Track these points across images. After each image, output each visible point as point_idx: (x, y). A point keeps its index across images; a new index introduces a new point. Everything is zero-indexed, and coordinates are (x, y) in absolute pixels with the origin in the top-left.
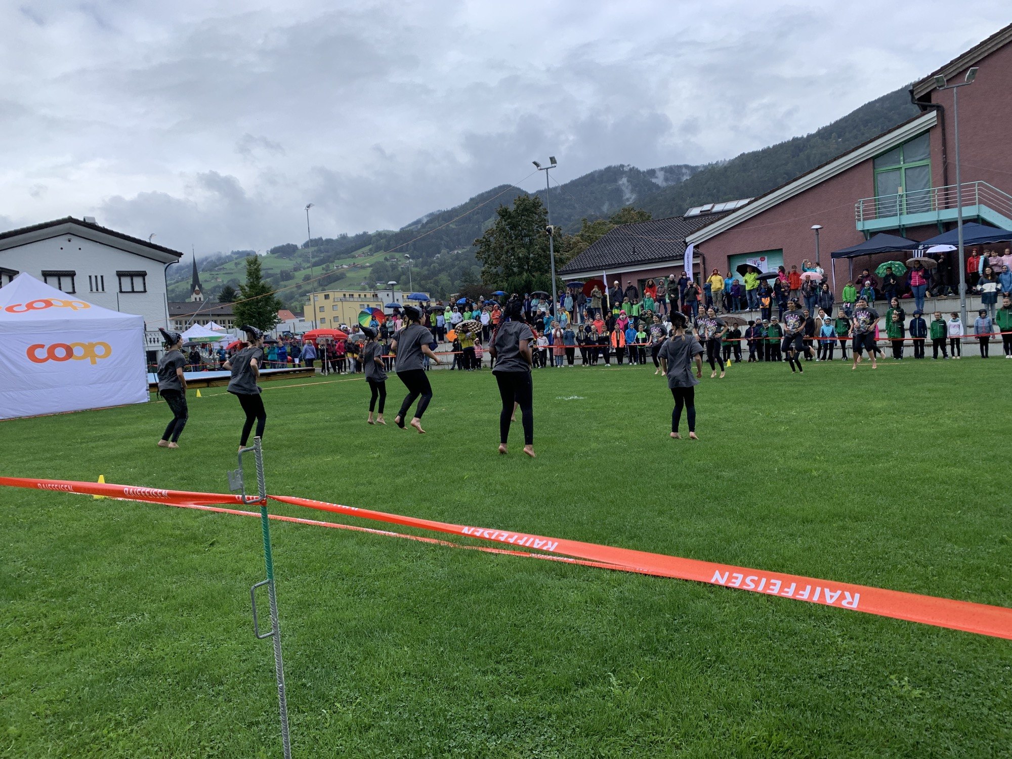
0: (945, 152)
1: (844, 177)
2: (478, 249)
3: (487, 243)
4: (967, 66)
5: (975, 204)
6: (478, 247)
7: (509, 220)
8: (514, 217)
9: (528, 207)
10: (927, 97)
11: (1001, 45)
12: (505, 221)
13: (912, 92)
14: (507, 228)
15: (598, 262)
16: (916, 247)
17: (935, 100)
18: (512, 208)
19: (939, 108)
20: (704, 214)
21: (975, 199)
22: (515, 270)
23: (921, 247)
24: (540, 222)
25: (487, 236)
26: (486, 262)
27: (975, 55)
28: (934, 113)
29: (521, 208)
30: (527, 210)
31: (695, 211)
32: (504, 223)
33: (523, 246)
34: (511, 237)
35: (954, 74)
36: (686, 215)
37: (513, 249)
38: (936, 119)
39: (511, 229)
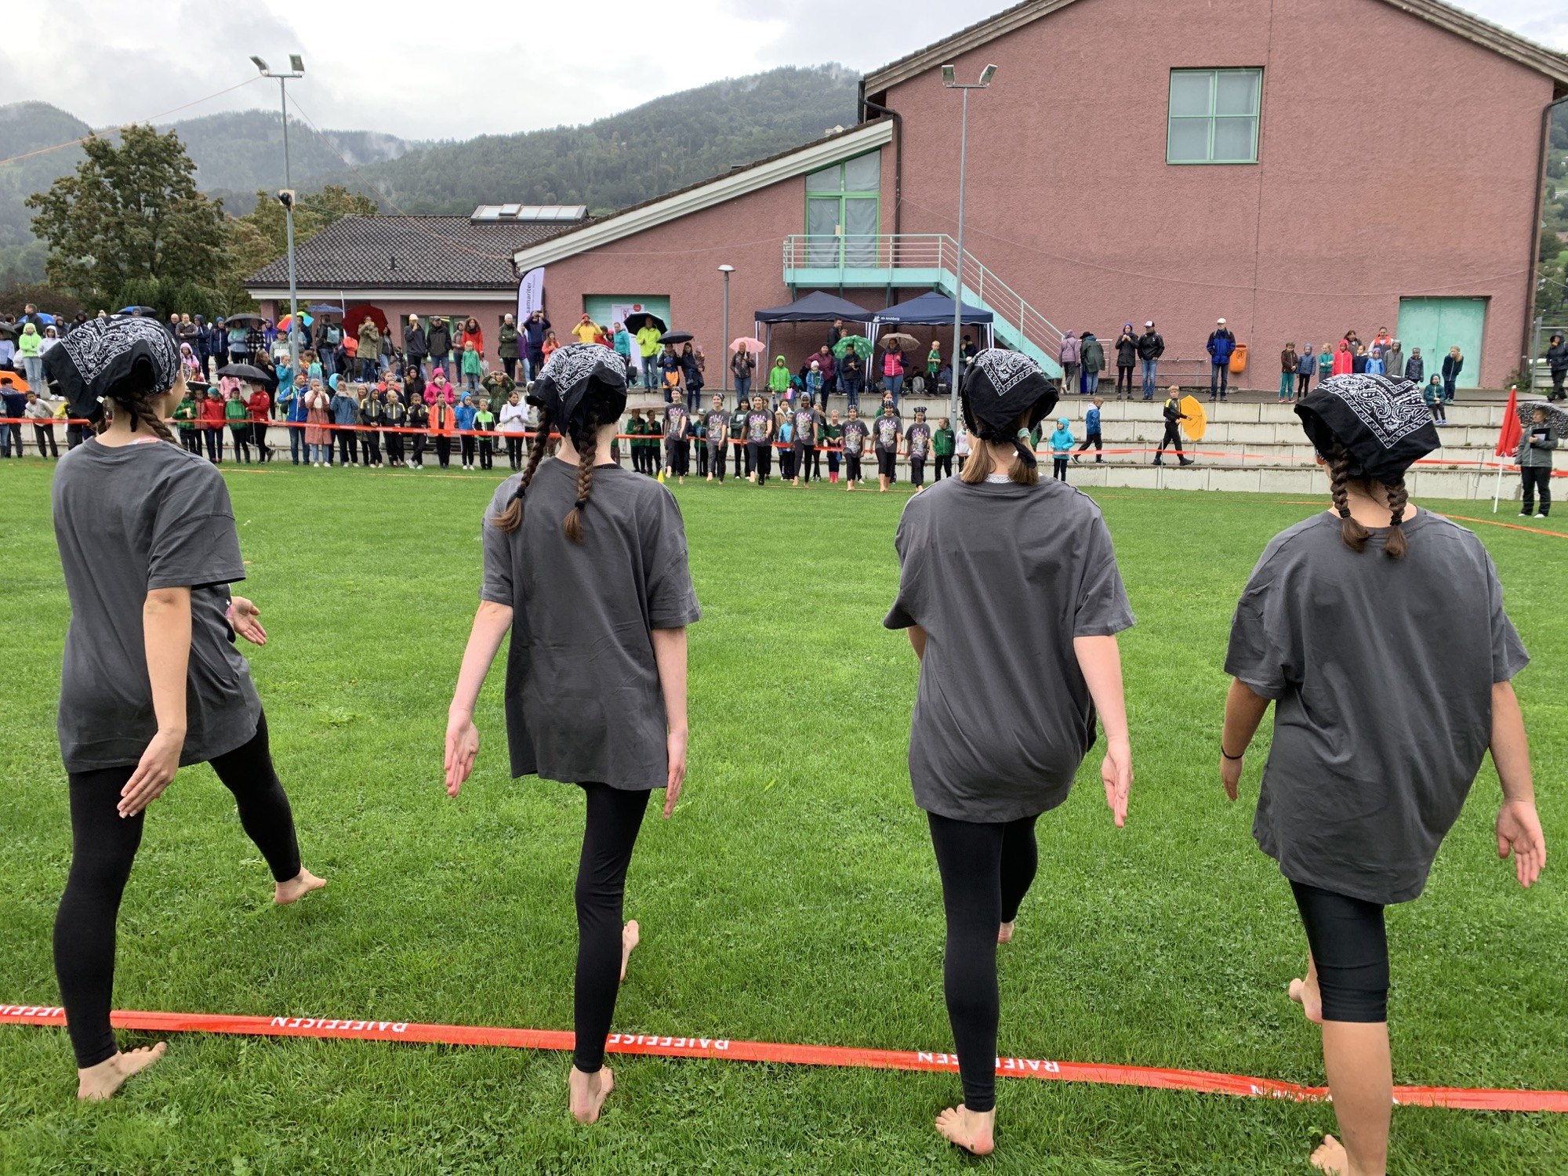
0: (898, 184)
1: (765, 196)
2: (38, 212)
3: (59, 207)
4: (938, 62)
5: (936, 266)
6: (40, 208)
7: (111, 168)
8: (122, 164)
9: (153, 150)
10: (881, 98)
11: (976, 45)
12: (102, 168)
13: (862, 85)
14: (106, 182)
15: (325, 275)
16: (870, 318)
17: (892, 103)
18: (118, 145)
19: (896, 118)
20: (507, 220)
21: (937, 259)
22: (124, 267)
23: (876, 319)
24: (179, 182)
25: (59, 191)
26: (57, 243)
27: (945, 51)
28: (889, 124)
29: (140, 148)
30: (151, 155)
31: (489, 212)
32: (97, 169)
33: (142, 222)
34: (114, 201)
35: (917, 72)
36: (474, 217)
37: (120, 224)
38: (891, 133)
39: (115, 185)
